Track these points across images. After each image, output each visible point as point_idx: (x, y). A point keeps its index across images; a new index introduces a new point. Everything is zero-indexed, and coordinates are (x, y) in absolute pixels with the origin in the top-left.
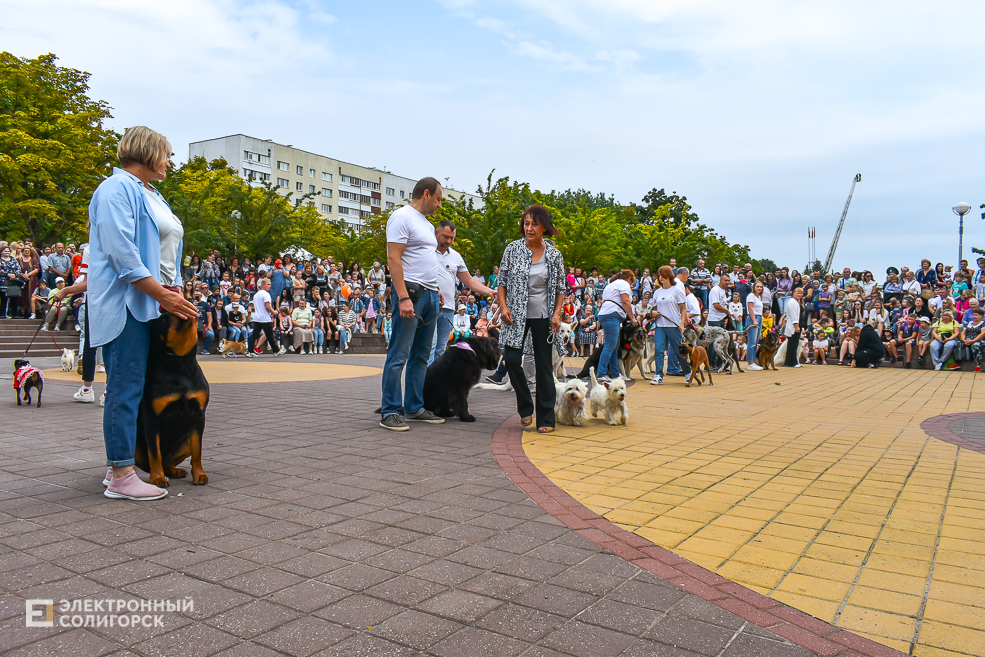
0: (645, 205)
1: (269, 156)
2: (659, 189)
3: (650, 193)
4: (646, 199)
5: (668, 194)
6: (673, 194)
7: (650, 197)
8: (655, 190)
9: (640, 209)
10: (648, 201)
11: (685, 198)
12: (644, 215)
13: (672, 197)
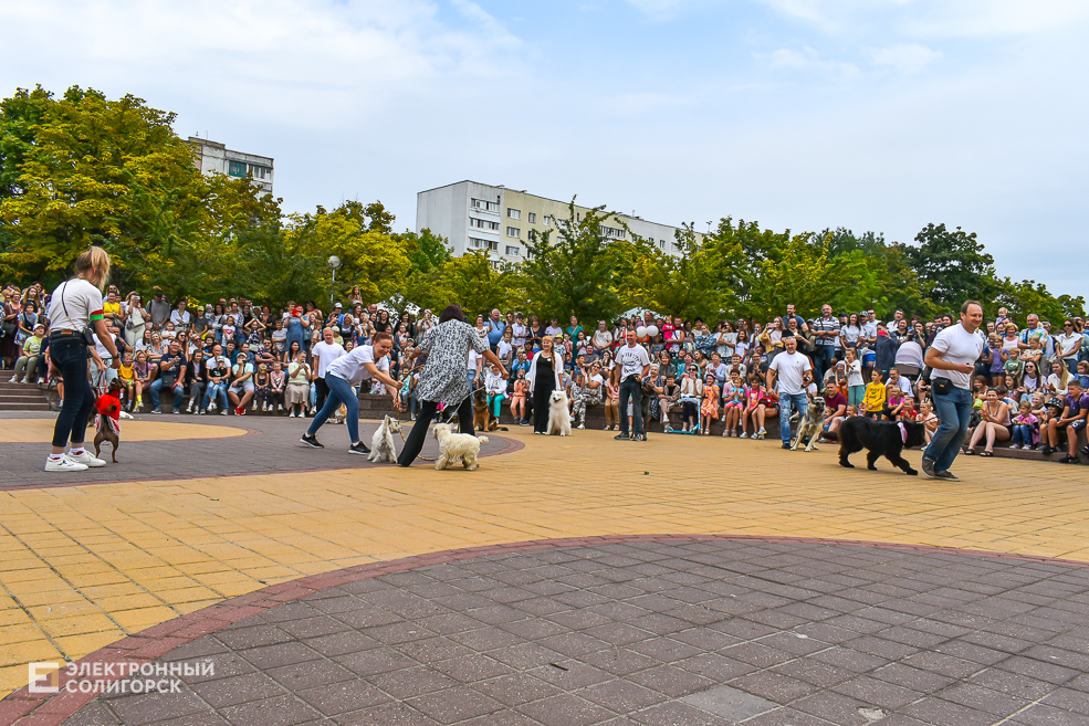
0: (918, 245)
1: (498, 203)
2: (937, 225)
3: (925, 229)
4: (920, 238)
5: (951, 230)
6: (956, 231)
7: (926, 235)
8: (931, 225)
9: (912, 250)
10: (922, 240)
11: (974, 235)
12: (918, 258)
13: (955, 235)
